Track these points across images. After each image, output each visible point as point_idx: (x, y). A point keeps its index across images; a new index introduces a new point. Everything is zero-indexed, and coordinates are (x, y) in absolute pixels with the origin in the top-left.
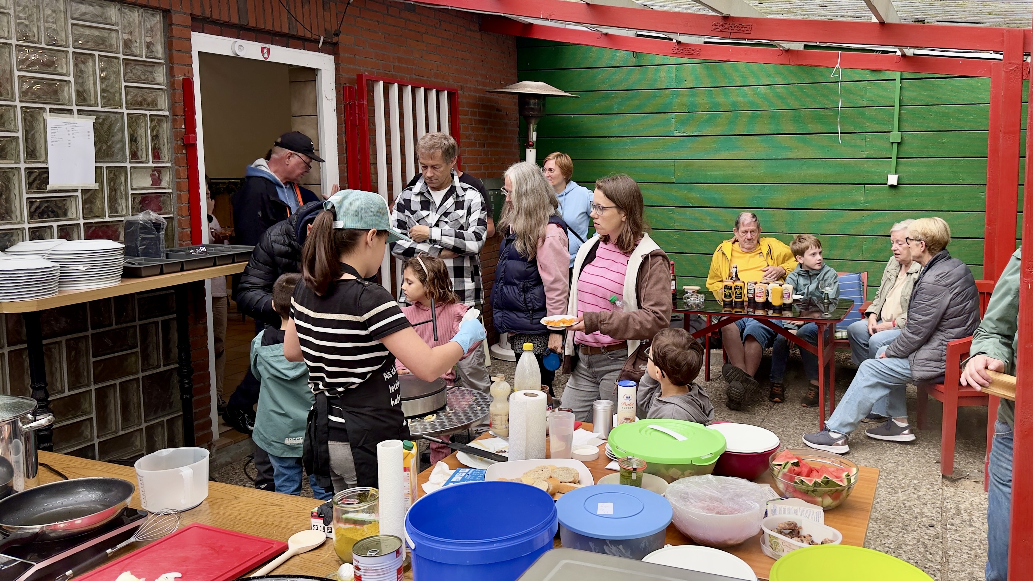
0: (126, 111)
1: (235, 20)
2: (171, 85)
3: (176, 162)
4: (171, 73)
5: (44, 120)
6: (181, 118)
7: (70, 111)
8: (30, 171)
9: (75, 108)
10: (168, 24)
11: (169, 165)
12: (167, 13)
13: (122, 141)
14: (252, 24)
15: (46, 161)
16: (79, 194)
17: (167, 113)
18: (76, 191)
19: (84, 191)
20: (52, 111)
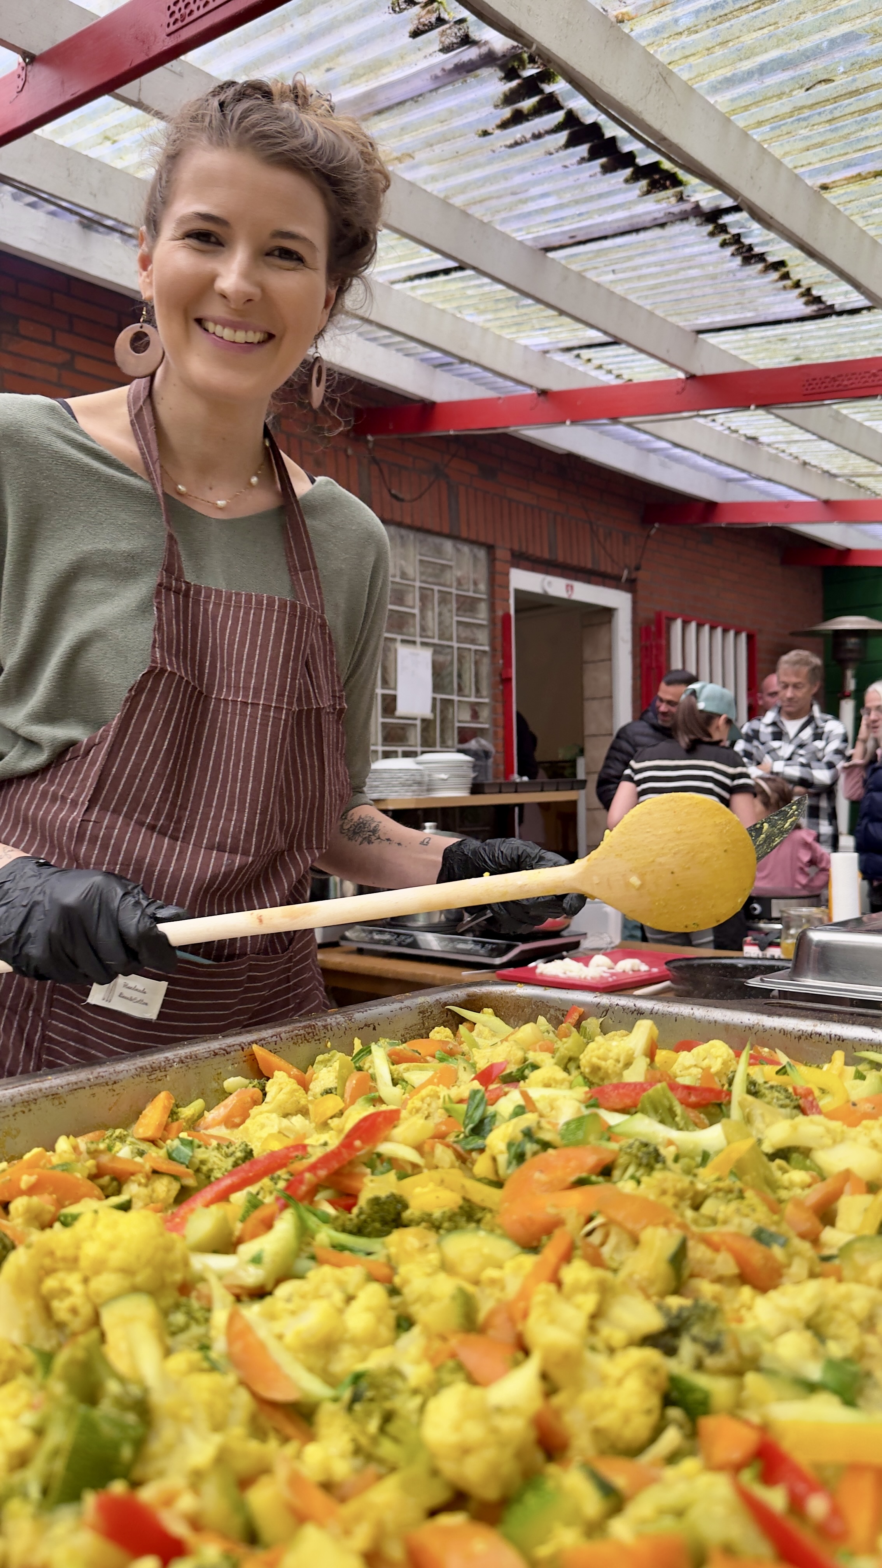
0: (455, 645)
1: (546, 556)
2: (492, 620)
3: (494, 698)
4: (492, 608)
5: (396, 650)
6: (499, 654)
7: (414, 643)
8: (384, 696)
9: (418, 640)
10: (492, 559)
11: (486, 700)
12: (490, 549)
13: (451, 674)
14: (561, 559)
15: (395, 689)
16: (418, 722)
17: (487, 648)
18: (415, 719)
19: (424, 720)
20: (403, 641)
